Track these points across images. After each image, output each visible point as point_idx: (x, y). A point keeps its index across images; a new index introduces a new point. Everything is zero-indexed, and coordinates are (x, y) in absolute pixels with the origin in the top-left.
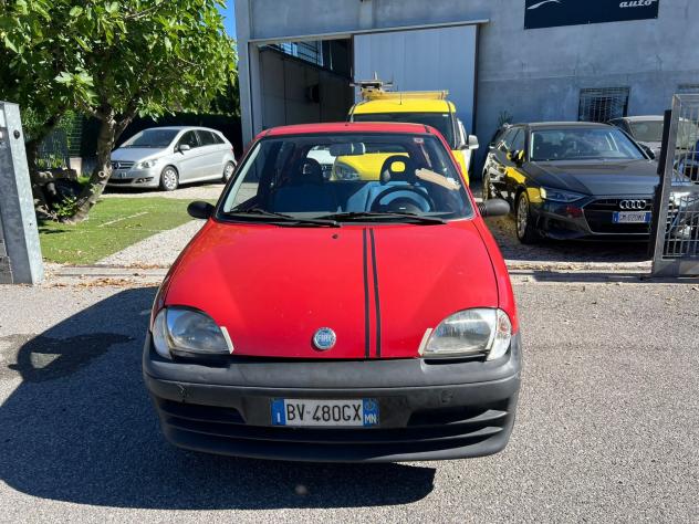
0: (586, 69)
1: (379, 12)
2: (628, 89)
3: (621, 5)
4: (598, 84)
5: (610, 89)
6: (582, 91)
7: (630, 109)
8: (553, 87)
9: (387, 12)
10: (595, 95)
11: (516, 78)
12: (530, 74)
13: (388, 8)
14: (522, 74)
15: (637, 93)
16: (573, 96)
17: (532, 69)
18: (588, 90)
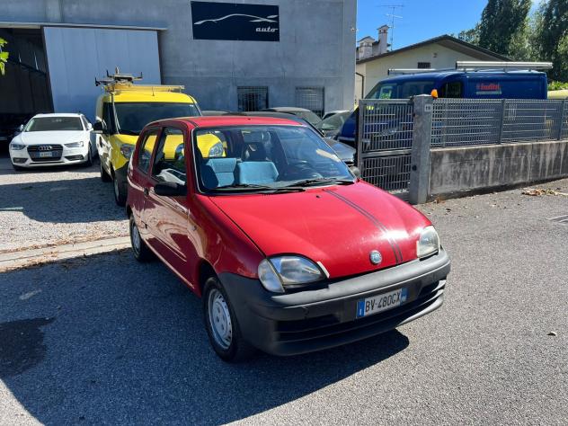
0: (239, 72)
1: (66, 9)
2: (267, 89)
3: (257, 30)
4: (248, 84)
5: (257, 88)
6: (239, 88)
7: (270, 103)
8: (219, 83)
9: (73, 10)
10: (247, 91)
11: (192, 76)
12: (201, 73)
13: (75, 7)
14: (196, 73)
15: (272, 91)
16: (233, 91)
17: (203, 70)
18: (243, 88)
